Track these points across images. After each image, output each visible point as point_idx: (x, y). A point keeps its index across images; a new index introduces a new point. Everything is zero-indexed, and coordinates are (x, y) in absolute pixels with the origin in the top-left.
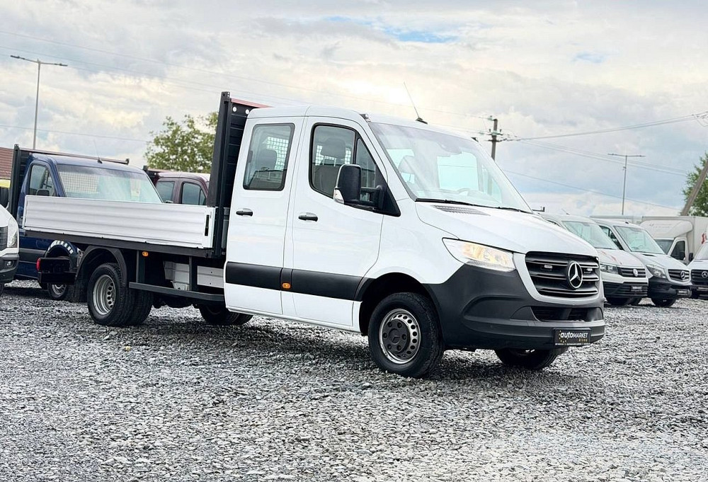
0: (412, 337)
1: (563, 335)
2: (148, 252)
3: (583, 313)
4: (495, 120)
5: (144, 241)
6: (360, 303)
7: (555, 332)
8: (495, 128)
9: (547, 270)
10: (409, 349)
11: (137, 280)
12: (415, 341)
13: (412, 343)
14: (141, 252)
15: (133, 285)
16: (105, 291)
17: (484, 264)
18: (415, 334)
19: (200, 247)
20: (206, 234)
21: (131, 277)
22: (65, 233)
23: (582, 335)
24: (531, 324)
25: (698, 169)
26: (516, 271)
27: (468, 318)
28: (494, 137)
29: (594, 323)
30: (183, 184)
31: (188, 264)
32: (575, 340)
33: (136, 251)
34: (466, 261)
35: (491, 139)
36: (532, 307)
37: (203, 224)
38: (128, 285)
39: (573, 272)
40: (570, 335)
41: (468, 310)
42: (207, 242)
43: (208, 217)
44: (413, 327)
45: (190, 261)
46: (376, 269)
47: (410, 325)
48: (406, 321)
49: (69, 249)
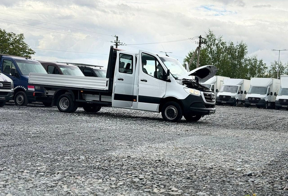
0: (175, 113)
2: (83, 91)
3: (212, 106)
4: (117, 37)
5: (82, 87)
6: (159, 104)
7: (209, 111)
8: (117, 40)
9: (208, 96)
10: (174, 116)
11: (78, 99)
12: (176, 113)
14: (80, 91)
15: (76, 100)
16: (62, 102)
17: (194, 94)
18: (176, 112)
20: (107, 86)
21: (76, 98)
22: (48, 85)
23: (213, 112)
24: (205, 109)
26: (201, 96)
27: (191, 108)
29: (215, 109)
30: (48, 66)
31: (99, 95)
32: (212, 113)
33: (78, 91)
34: (190, 94)
35: (116, 44)
36: (205, 105)
37: (105, 83)
38: (75, 100)
39: (212, 96)
40: (212, 111)
41: (191, 106)
42: (107, 88)
43: (107, 81)
44: (175, 110)
45: (100, 93)
46: (165, 96)
47: (174, 110)
48: (173, 109)
49: (25, 89)
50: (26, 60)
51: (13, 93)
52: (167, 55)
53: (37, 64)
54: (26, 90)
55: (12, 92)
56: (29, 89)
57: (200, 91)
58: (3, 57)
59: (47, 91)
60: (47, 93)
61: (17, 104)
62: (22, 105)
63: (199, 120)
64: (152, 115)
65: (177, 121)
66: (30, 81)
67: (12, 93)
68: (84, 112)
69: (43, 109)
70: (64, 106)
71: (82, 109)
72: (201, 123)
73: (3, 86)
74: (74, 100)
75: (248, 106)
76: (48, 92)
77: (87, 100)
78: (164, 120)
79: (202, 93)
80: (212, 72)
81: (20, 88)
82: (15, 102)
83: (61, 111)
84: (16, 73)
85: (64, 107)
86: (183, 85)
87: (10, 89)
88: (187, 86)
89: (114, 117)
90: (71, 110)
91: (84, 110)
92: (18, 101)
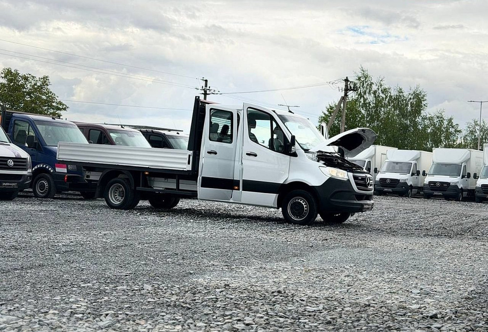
0: (305, 209)
1: (365, 206)
2: (149, 172)
3: (368, 197)
4: (206, 81)
5: (148, 167)
6: (278, 195)
7: (362, 205)
8: (206, 86)
9: (360, 180)
10: (303, 214)
11: (141, 186)
12: (306, 210)
13: (305, 211)
14: (144, 172)
15: (138, 188)
16: (114, 192)
17: (337, 177)
18: (306, 207)
19: (184, 170)
20: (189, 163)
21: (137, 184)
23: (370, 206)
24: (355, 202)
25: (325, 114)
26: (349, 180)
27: (332, 200)
28: (205, 92)
29: (372, 202)
30: (90, 130)
31: (175, 179)
32: (368, 209)
33: (140, 172)
34: (330, 176)
36: (355, 195)
37: (186, 159)
38: (135, 188)
39: (368, 181)
40: (367, 206)
41: (332, 197)
42: (189, 168)
43: (189, 156)
44: (305, 204)
45: (177, 176)
46: (289, 179)
47: (303, 204)
48: (302, 202)
49: (50, 169)
50: (53, 120)
51: (30, 176)
52: (290, 111)
53: (71, 128)
54: (52, 171)
55: (28, 174)
56: (58, 170)
57: (348, 172)
58: (14, 117)
59: (87, 173)
60: (88, 176)
61: (36, 196)
62: (45, 197)
63: (345, 221)
64: (265, 212)
65: (309, 222)
66: (60, 157)
67: (28, 176)
68: (151, 208)
69: (81, 203)
70: (117, 198)
71: (146, 203)
72: (350, 226)
73: (14, 165)
74: (133, 188)
75: (428, 196)
76: (89, 174)
77: (154, 188)
78: (286, 221)
79: (351, 174)
80: (366, 139)
81: (42, 167)
82: (35, 191)
83: (111, 206)
84: (36, 143)
85: (116, 200)
86: (318, 161)
87: (26, 169)
88: (324, 164)
89: (201, 217)
90: (128, 205)
91: (150, 205)
92: (38, 191)
